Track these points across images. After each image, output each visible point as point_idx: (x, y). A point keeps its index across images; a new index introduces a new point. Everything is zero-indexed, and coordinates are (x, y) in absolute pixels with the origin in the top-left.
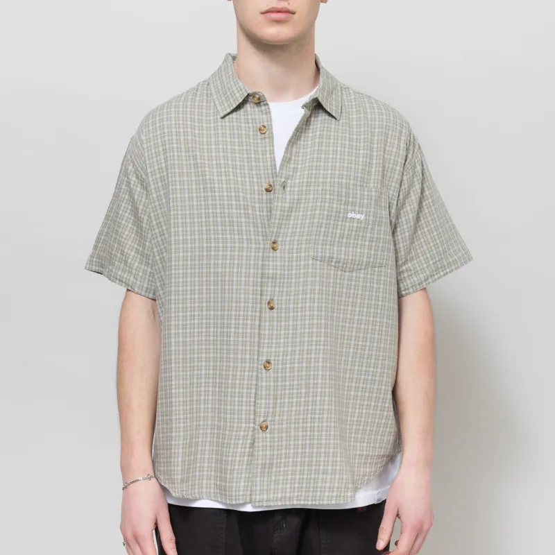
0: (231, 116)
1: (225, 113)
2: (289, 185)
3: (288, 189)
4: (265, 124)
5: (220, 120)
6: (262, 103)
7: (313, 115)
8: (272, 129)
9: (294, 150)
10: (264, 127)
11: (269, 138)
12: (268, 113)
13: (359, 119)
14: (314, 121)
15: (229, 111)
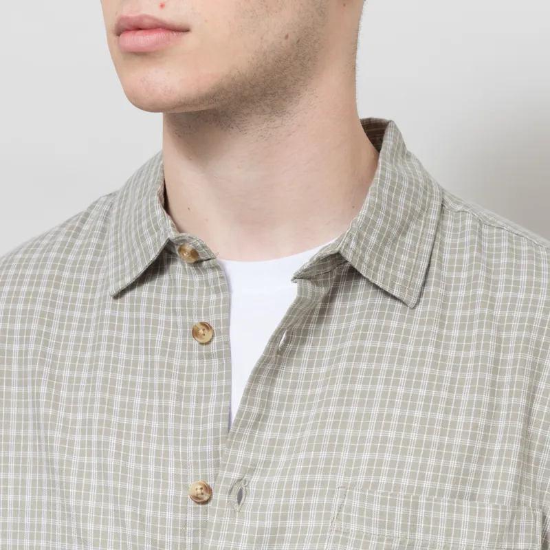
0: (135, 293)
1: (121, 285)
2: (252, 488)
3: (249, 501)
4: (211, 320)
5: (110, 301)
6: (205, 264)
7: (340, 295)
8: (227, 332)
9: (277, 390)
10: (207, 326)
11: (220, 355)
12: (224, 286)
13: (470, 302)
14: (343, 310)
15: (128, 280)
